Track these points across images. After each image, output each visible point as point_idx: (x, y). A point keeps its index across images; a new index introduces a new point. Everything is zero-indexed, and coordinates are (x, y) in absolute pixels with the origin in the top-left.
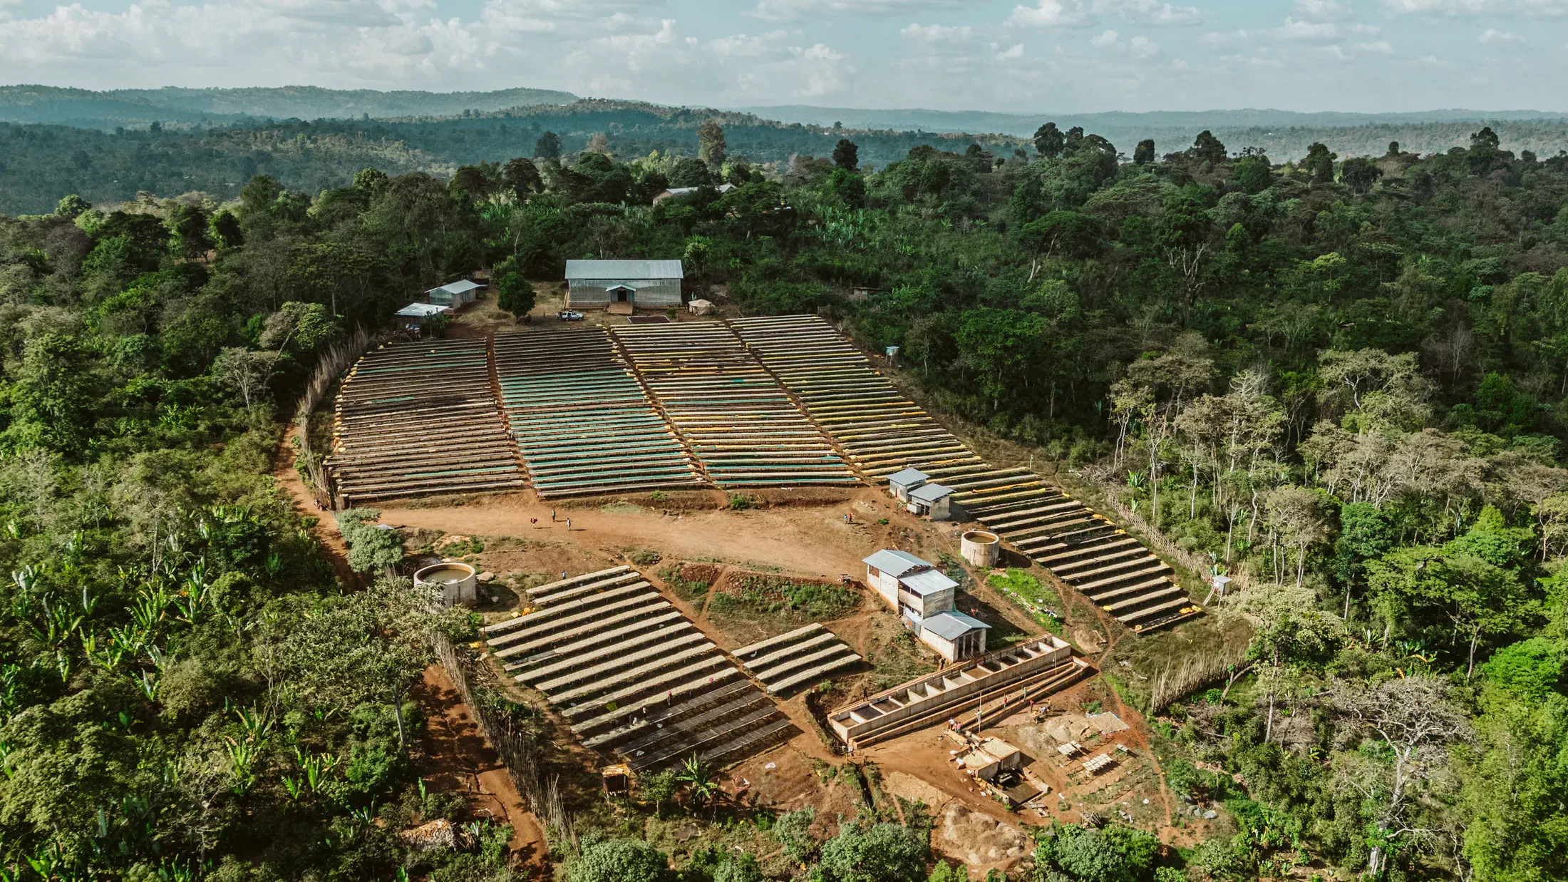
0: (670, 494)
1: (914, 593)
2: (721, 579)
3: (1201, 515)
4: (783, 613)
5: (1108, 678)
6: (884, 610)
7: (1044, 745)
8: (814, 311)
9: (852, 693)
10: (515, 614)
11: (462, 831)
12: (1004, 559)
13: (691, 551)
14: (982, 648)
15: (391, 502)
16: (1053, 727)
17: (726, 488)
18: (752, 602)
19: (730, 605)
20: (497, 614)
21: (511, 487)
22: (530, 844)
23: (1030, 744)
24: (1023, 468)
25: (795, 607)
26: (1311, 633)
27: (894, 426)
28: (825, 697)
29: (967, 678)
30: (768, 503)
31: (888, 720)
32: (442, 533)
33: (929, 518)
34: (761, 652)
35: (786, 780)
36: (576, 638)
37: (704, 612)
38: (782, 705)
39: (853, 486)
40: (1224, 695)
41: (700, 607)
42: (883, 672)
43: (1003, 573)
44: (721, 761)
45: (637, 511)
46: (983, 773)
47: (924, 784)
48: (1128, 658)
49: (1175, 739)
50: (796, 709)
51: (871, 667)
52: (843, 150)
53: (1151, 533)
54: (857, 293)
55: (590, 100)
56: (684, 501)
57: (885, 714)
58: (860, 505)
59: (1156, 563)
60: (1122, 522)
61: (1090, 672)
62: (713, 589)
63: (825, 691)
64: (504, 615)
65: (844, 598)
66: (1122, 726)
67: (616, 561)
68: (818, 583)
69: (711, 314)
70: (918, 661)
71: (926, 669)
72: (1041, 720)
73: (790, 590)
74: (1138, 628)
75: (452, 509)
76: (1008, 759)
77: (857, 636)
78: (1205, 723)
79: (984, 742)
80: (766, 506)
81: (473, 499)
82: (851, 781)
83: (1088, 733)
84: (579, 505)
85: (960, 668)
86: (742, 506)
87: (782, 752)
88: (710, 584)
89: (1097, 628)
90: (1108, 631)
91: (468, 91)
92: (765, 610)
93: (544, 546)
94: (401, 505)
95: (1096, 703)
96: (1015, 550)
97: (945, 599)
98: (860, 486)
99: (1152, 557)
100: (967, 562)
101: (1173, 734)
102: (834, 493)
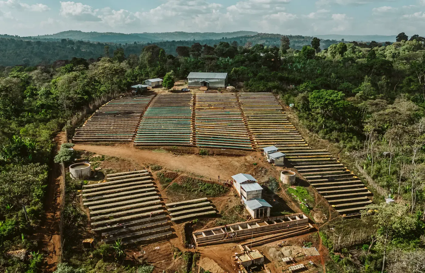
0: (179, 148)
1: (244, 190)
2: (178, 178)
3: (393, 174)
4: (196, 192)
5: (320, 233)
6: (236, 196)
7: (277, 257)
8: (270, 91)
9: (207, 225)
10: (99, 182)
11: (30, 254)
12: (298, 182)
13: (174, 168)
14: (268, 215)
15: (87, 143)
16: (285, 251)
17: (201, 147)
18: (186, 187)
19: (177, 188)
20: (94, 181)
21: (127, 141)
22: (54, 263)
23: (272, 255)
24: (324, 150)
25: (201, 191)
26: (399, 226)
27: (278, 131)
28: (195, 225)
29: (258, 226)
30: (214, 154)
31: (216, 237)
32: (95, 153)
33: (274, 164)
34: (177, 206)
35: (160, 254)
36: (115, 192)
37: (166, 189)
38: (175, 226)
39: (250, 151)
40: (370, 247)
41: (165, 187)
42: (224, 219)
43: (295, 188)
44: (140, 243)
45: (165, 152)
46: (243, 264)
47: (216, 264)
48: (334, 227)
49: (339, 263)
50: (179, 229)
51: (220, 216)
52: (315, 42)
53: (369, 179)
54: (291, 86)
55: (261, 33)
56: (183, 150)
57: (215, 234)
58: (249, 158)
59: (366, 191)
60: (359, 174)
61: (314, 230)
62: (174, 181)
63: (195, 223)
64: (96, 182)
65: (221, 190)
66: (317, 254)
67: (146, 168)
68: (213, 183)
69: (233, 91)
70: (240, 216)
71: (242, 220)
72: (281, 246)
73: (201, 184)
74: (344, 215)
75: (104, 147)
76: (259, 259)
77: (220, 205)
78: (356, 258)
79: (251, 251)
80: (212, 155)
81: (112, 144)
82: (185, 258)
83: (299, 255)
84: (146, 148)
85: (256, 221)
86: (204, 154)
87: (165, 244)
88: (173, 179)
89: (326, 214)
90: (330, 215)
91: (226, 32)
92: (190, 191)
93: (125, 160)
94: (89, 144)
95: (310, 243)
96: (305, 180)
97: (257, 194)
98: (253, 151)
99: (366, 188)
100: (281, 182)
101: (339, 261)
102: (242, 152)
